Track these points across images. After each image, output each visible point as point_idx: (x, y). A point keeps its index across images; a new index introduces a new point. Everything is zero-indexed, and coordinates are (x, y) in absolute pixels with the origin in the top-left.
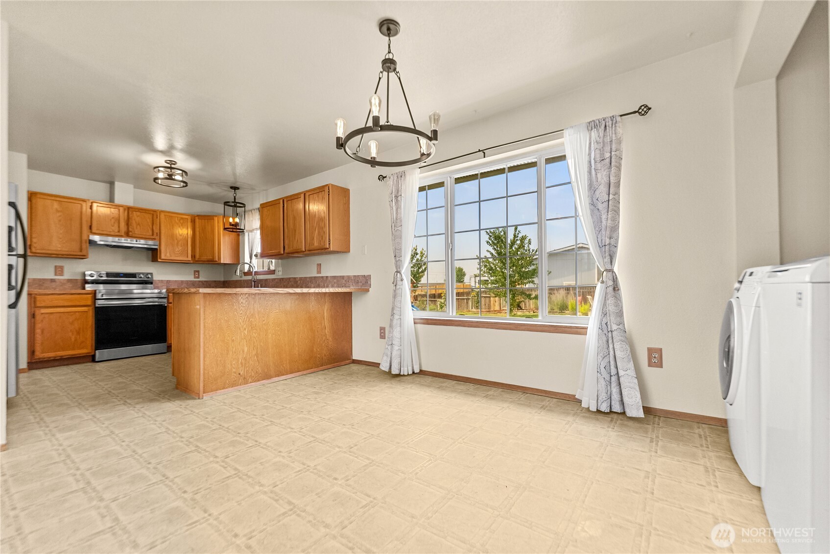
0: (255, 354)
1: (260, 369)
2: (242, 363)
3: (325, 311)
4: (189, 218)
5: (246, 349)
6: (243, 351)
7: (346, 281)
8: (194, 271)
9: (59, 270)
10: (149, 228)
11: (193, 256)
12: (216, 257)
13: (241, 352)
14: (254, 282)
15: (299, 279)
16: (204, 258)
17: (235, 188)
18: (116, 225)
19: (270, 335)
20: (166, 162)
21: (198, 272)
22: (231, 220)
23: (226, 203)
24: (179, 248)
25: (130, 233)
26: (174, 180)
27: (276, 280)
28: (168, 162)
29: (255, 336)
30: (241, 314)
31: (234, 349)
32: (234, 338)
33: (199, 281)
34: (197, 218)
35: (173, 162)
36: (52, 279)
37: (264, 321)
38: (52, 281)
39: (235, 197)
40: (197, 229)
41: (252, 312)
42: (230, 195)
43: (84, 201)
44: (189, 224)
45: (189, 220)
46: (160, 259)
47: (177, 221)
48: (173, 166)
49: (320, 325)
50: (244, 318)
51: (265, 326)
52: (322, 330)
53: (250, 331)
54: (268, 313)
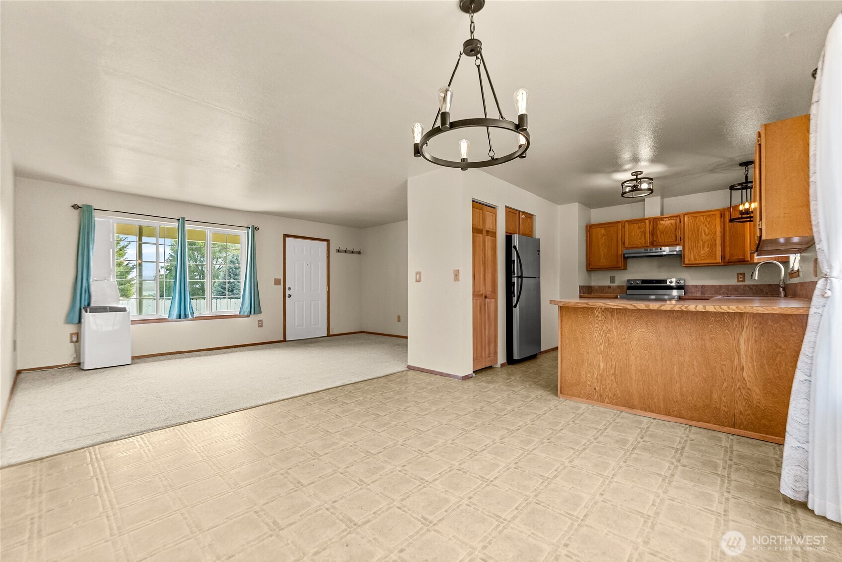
0: (613, 374)
1: (619, 392)
2: (597, 379)
4: (718, 214)
5: (602, 366)
6: (599, 367)
8: (735, 273)
9: (613, 279)
10: (672, 234)
11: (723, 257)
12: (747, 255)
13: (597, 367)
16: (735, 258)
17: (746, 164)
18: (643, 238)
19: (634, 357)
20: (632, 174)
23: (732, 188)
24: (704, 250)
25: (655, 243)
26: (641, 190)
28: (634, 174)
29: (613, 354)
30: (597, 327)
31: (589, 362)
32: (589, 351)
33: (745, 286)
34: (727, 211)
35: (639, 173)
36: (608, 286)
37: (624, 339)
39: (746, 175)
41: (609, 327)
43: (619, 222)
44: (718, 221)
45: (718, 216)
46: (684, 264)
47: (703, 221)
49: (728, 361)
50: (600, 333)
51: (626, 345)
52: (734, 370)
53: (607, 347)
54: (630, 331)
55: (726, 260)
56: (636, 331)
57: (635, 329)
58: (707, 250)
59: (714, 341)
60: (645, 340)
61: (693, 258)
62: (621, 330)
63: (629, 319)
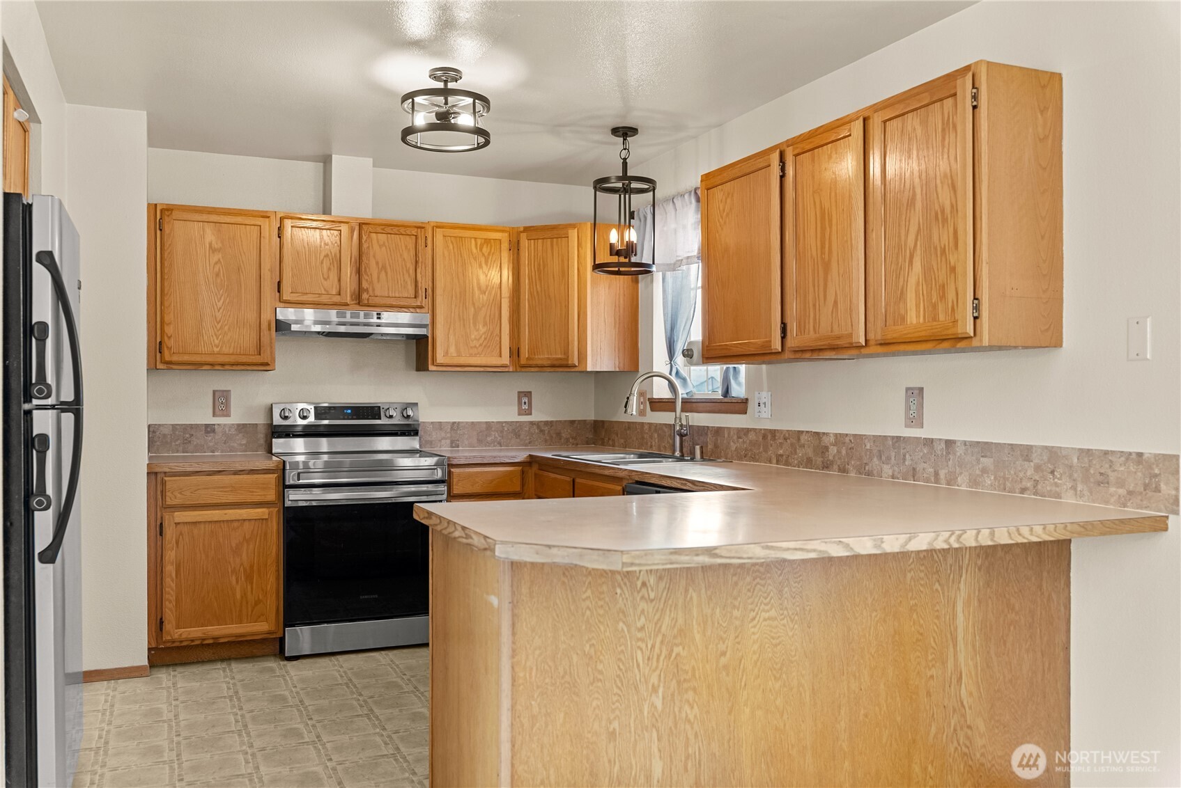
3: (959, 608)
4: (504, 237)
5: (658, 769)
6: (648, 776)
7: (1038, 468)
8: (519, 392)
9: (221, 402)
10: (406, 276)
11: (515, 352)
12: (573, 352)
14: (681, 436)
15: (832, 439)
16: (543, 357)
17: (625, 132)
18: (333, 276)
19: (747, 710)
20: (434, 77)
21: (528, 394)
22: (614, 237)
23: (601, 185)
24: (477, 330)
25: (365, 296)
26: (454, 128)
27: (752, 436)
28: (439, 73)
29: (691, 717)
30: (642, 629)
31: (616, 769)
32: (615, 724)
33: (532, 423)
34: (523, 236)
35: (451, 74)
36: (207, 426)
37: (724, 654)
38: (209, 429)
39: (625, 159)
40: (525, 271)
41: (681, 621)
42: (609, 156)
43: (265, 216)
44: (505, 256)
45: (505, 245)
46: (433, 364)
47: (474, 251)
48: (451, 85)
49: (938, 664)
50: (653, 646)
51: (728, 675)
52: (947, 686)
53: (673, 695)
54: (738, 623)
55: (523, 361)
56: (754, 619)
57: (752, 614)
58: (483, 330)
59: (915, 616)
60: (776, 645)
61: (452, 350)
62: (713, 623)
63: (736, 584)
